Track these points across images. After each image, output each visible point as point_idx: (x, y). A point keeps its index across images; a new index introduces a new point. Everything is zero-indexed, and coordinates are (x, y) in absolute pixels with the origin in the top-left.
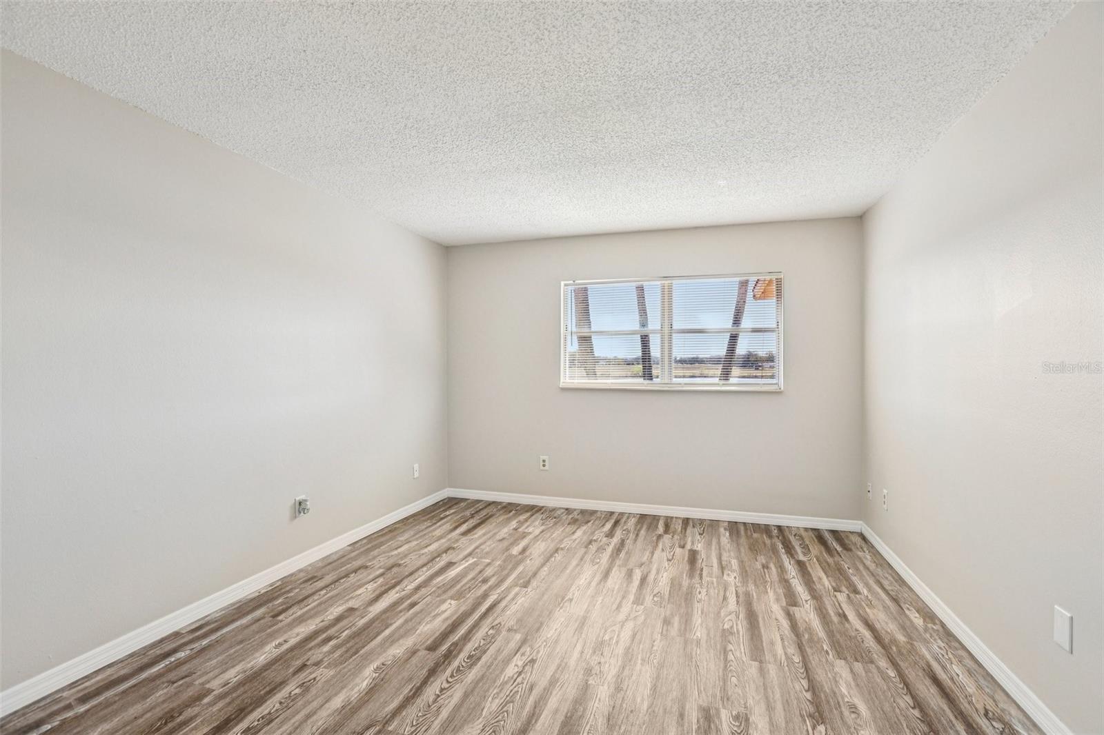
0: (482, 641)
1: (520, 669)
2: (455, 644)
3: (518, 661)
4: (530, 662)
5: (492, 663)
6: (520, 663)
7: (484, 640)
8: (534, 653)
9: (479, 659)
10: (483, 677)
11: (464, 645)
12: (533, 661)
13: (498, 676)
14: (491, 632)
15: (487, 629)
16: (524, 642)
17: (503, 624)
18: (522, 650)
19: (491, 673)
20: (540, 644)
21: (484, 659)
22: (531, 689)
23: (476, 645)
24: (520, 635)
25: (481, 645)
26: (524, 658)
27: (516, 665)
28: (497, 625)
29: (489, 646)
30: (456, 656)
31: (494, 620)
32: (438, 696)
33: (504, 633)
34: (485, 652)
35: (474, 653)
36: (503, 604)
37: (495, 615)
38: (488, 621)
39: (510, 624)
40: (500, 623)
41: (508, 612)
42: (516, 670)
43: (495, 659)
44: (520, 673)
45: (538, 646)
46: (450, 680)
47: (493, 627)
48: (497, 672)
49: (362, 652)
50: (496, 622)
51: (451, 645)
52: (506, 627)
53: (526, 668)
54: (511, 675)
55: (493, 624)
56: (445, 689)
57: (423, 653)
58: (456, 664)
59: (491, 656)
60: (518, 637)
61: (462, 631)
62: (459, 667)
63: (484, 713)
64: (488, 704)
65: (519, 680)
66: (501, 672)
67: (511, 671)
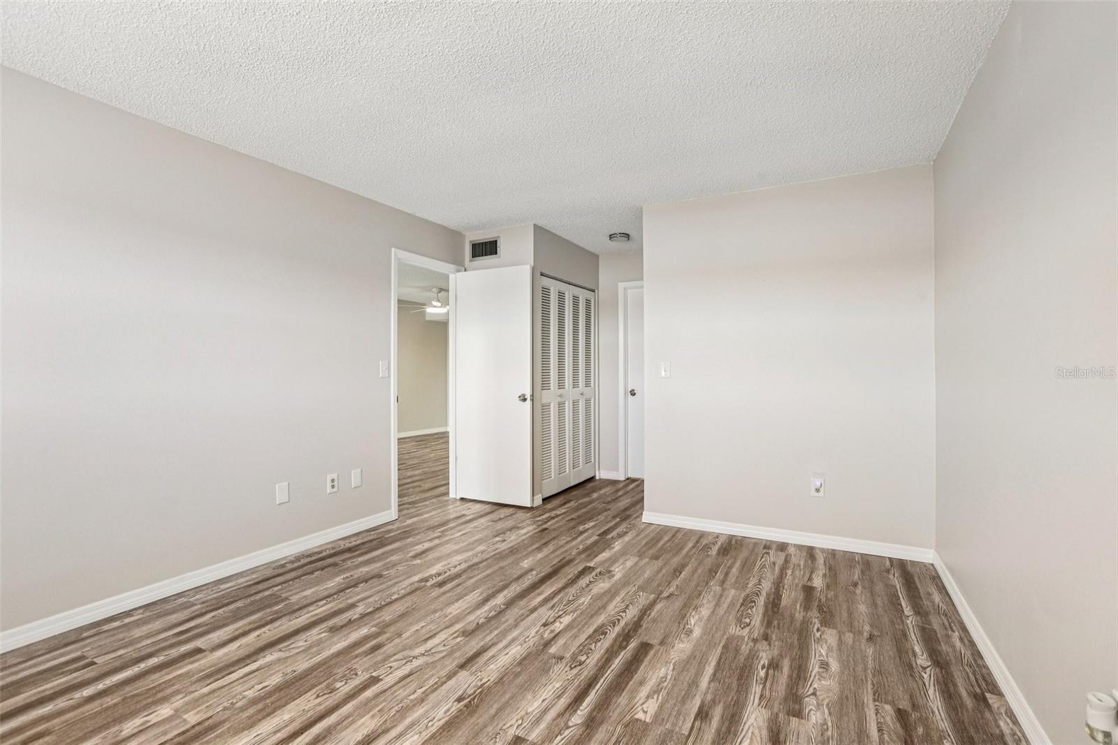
0: (593, 648)
1: (558, 620)
2: (622, 648)
3: (558, 626)
4: (548, 625)
5: (583, 626)
6: (557, 624)
7: (591, 649)
8: (541, 631)
9: (595, 631)
10: (592, 617)
11: (612, 646)
12: (545, 625)
13: (578, 616)
14: (583, 658)
15: (588, 661)
16: (547, 644)
17: (568, 668)
18: (552, 635)
19: (585, 619)
20: (532, 640)
21: (591, 630)
22: (553, 607)
23: (599, 644)
24: (550, 651)
25: (594, 644)
26: (552, 628)
27: (561, 623)
28: (575, 667)
29: (586, 642)
30: (618, 635)
31: (578, 675)
32: (626, 608)
33: (568, 655)
34: (590, 637)
35: (601, 637)
36: (563, 702)
37: (576, 683)
38: (587, 673)
39: (559, 666)
40: (571, 669)
41: (558, 685)
42: (562, 620)
43: (579, 630)
44: (559, 617)
45: (534, 639)
46: (620, 618)
47: (580, 665)
48: (579, 619)
49: (719, 649)
50: (575, 671)
51: (626, 647)
52: (564, 662)
53: (553, 620)
54: (567, 617)
55: (579, 668)
56: (623, 612)
57: (654, 642)
58: (617, 629)
59: (584, 632)
60: (553, 650)
61: (617, 663)
62: (614, 626)
63: (590, 597)
64: (587, 600)
65: (561, 613)
66: (575, 619)
67: (567, 620)
